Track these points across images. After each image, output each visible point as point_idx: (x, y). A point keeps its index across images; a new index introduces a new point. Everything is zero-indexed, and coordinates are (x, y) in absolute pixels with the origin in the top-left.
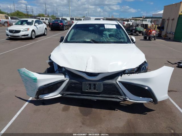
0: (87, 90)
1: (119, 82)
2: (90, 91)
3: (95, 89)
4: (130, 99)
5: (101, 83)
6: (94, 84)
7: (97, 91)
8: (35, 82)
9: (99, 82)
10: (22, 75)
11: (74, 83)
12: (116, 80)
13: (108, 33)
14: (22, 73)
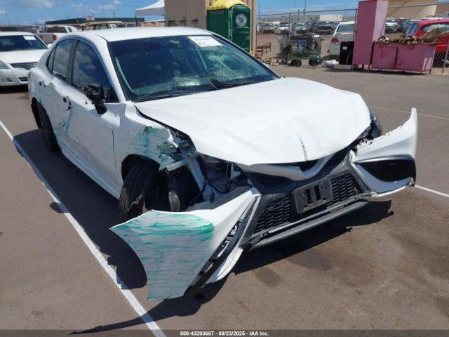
0: (306, 206)
1: (356, 163)
2: (311, 206)
3: (318, 198)
4: (378, 193)
5: (326, 178)
6: (317, 188)
7: (325, 202)
8: (209, 238)
9: (324, 179)
10: (145, 239)
11: (274, 202)
12: (348, 163)
13: (220, 59)
14: (144, 232)
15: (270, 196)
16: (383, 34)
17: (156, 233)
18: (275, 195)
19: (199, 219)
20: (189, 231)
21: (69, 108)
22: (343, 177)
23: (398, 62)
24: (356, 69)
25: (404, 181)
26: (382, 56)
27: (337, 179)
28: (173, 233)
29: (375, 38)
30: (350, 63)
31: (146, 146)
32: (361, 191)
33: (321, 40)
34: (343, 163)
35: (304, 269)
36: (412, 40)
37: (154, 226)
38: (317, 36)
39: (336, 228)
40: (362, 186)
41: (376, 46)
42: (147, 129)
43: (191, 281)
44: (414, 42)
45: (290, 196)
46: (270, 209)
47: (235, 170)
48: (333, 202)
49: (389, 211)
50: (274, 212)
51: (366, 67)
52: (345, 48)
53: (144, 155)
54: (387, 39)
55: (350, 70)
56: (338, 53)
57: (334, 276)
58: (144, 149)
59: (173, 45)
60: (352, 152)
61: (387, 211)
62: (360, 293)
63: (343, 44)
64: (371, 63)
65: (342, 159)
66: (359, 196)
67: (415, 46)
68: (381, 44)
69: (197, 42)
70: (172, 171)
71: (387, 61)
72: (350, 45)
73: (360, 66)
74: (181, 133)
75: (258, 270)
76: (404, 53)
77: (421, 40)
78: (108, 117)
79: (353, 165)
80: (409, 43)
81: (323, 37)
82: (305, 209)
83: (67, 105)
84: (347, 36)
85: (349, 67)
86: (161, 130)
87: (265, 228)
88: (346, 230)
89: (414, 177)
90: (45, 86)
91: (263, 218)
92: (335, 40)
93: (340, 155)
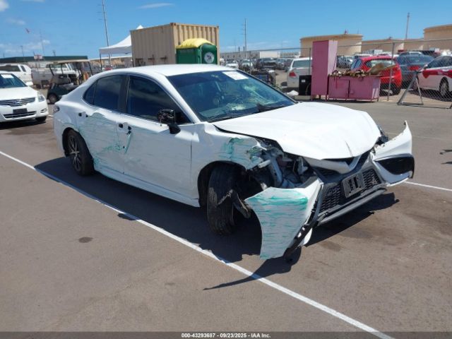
0: (350, 193)
2: (354, 192)
3: (357, 187)
6: (355, 179)
7: (361, 189)
8: (304, 208)
9: (358, 172)
10: (266, 208)
11: (331, 189)
12: (371, 161)
13: (252, 89)
14: (265, 203)
15: (329, 184)
16: (335, 69)
17: (273, 204)
18: (332, 184)
19: (299, 194)
20: (293, 202)
21: (130, 132)
22: (368, 171)
23: (351, 92)
24: (314, 100)
25: (406, 174)
26: (337, 87)
27: (365, 173)
28: (284, 203)
29: (330, 72)
30: (309, 94)
31: (231, 153)
32: (379, 182)
33: (276, 74)
34: (367, 161)
35: (353, 239)
36: (361, 73)
37: (272, 198)
38: (271, 71)
39: (363, 212)
40: (380, 179)
41: (330, 79)
42: (232, 140)
43: (290, 243)
44: (363, 75)
45: (340, 184)
46: (329, 195)
47: (305, 166)
48: (364, 190)
49: (395, 199)
50: (332, 196)
51: (323, 97)
52: (304, 81)
53: (229, 160)
54: (339, 72)
55: (310, 101)
56: (297, 85)
57: (377, 241)
58: (230, 155)
59: (215, 79)
60: (371, 153)
61: (393, 200)
62: (400, 249)
63: (301, 78)
64: (328, 94)
65: (366, 158)
66: (379, 186)
67: (365, 79)
68: (336, 77)
69: (231, 76)
70: (263, 168)
71: (342, 91)
72: (308, 78)
73: (318, 97)
74: (267, 140)
75: (321, 243)
76: (355, 84)
77: (368, 74)
78: (183, 135)
79: (374, 162)
80: (359, 76)
81: (278, 72)
82: (350, 195)
83: (125, 130)
84: (304, 70)
85: (308, 97)
86: (247, 140)
87: (325, 209)
88: (370, 214)
89: (413, 170)
90: (87, 116)
91: (325, 201)
92: (292, 74)
93: (365, 156)
